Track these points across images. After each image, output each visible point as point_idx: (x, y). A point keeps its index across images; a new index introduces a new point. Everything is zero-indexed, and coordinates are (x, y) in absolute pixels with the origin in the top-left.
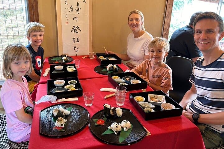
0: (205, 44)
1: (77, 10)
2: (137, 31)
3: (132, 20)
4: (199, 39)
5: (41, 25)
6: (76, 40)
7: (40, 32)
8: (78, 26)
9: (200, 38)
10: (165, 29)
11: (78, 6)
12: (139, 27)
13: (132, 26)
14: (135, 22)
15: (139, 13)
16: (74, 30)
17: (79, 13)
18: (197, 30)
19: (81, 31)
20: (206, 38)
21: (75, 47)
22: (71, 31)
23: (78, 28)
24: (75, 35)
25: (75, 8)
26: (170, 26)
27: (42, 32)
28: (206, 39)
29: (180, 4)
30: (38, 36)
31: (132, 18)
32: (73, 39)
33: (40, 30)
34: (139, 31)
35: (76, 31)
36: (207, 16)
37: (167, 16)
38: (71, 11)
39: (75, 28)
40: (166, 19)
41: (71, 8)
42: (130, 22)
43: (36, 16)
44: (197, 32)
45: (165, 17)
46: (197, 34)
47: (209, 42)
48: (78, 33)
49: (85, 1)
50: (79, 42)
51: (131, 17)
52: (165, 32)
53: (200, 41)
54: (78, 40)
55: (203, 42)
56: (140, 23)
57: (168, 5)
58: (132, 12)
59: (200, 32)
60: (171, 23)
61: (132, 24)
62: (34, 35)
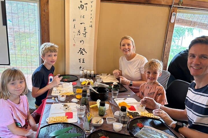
0: (197, 69)
1: (84, 34)
2: (129, 55)
3: (124, 45)
4: (191, 63)
5: (56, 46)
6: (82, 61)
7: (55, 52)
8: (84, 48)
9: (193, 63)
10: (165, 53)
11: (85, 30)
12: (130, 51)
13: (124, 50)
14: (127, 47)
15: (129, 38)
16: (80, 52)
17: (85, 37)
18: (191, 54)
19: (86, 53)
20: (199, 63)
21: (81, 67)
22: (78, 53)
23: (84, 50)
24: (81, 57)
25: (82, 32)
26: (171, 51)
27: (56, 52)
28: (199, 65)
29: (181, 32)
30: (53, 56)
31: (124, 44)
32: (79, 60)
33: (55, 51)
34: (131, 55)
35: (82, 52)
36: (202, 40)
37: (167, 41)
38: (78, 34)
39: (81, 50)
40: (166, 44)
41: (78, 32)
42: (122, 48)
43: (47, 38)
44: (191, 56)
45: (165, 42)
46: (191, 57)
47: (201, 68)
48: (84, 54)
49: (91, 26)
50: (84, 62)
51: (122, 43)
52: (165, 57)
53: (192, 65)
54: (84, 61)
55: (196, 67)
56: (132, 48)
57: (168, 31)
58: (123, 38)
59: (193, 56)
60: (171, 48)
61: (124, 49)
62: (49, 55)
